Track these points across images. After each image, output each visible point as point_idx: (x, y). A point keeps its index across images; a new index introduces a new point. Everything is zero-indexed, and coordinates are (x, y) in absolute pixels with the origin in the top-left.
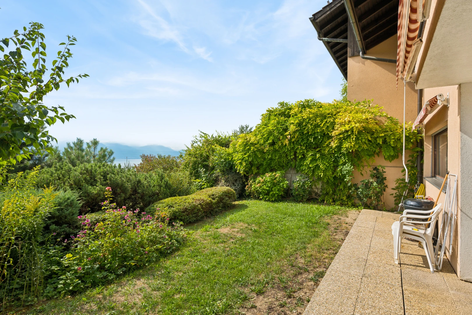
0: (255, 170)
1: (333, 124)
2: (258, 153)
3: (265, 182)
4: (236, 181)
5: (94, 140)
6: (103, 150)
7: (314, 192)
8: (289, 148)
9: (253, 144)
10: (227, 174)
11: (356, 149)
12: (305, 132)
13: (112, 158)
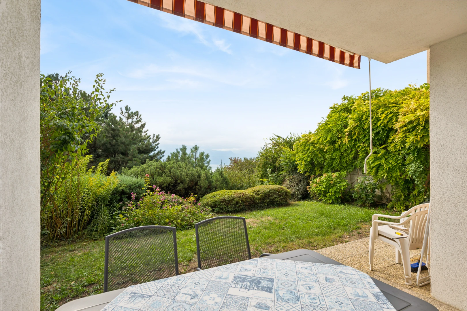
0: (318, 171)
1: (397, 114)
2: (317, 153)
3: (321, 183)
4: (300, 181)
5: (196, 146)
6: (202, 154)
7: (385, 197)
8: (349, 145)
9: (313, 144)
10: (292, 175)
11: (426, 143)
12: (366, 127)
13: (208, 160)
